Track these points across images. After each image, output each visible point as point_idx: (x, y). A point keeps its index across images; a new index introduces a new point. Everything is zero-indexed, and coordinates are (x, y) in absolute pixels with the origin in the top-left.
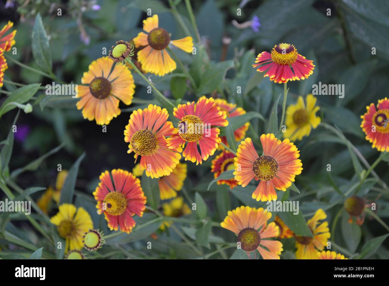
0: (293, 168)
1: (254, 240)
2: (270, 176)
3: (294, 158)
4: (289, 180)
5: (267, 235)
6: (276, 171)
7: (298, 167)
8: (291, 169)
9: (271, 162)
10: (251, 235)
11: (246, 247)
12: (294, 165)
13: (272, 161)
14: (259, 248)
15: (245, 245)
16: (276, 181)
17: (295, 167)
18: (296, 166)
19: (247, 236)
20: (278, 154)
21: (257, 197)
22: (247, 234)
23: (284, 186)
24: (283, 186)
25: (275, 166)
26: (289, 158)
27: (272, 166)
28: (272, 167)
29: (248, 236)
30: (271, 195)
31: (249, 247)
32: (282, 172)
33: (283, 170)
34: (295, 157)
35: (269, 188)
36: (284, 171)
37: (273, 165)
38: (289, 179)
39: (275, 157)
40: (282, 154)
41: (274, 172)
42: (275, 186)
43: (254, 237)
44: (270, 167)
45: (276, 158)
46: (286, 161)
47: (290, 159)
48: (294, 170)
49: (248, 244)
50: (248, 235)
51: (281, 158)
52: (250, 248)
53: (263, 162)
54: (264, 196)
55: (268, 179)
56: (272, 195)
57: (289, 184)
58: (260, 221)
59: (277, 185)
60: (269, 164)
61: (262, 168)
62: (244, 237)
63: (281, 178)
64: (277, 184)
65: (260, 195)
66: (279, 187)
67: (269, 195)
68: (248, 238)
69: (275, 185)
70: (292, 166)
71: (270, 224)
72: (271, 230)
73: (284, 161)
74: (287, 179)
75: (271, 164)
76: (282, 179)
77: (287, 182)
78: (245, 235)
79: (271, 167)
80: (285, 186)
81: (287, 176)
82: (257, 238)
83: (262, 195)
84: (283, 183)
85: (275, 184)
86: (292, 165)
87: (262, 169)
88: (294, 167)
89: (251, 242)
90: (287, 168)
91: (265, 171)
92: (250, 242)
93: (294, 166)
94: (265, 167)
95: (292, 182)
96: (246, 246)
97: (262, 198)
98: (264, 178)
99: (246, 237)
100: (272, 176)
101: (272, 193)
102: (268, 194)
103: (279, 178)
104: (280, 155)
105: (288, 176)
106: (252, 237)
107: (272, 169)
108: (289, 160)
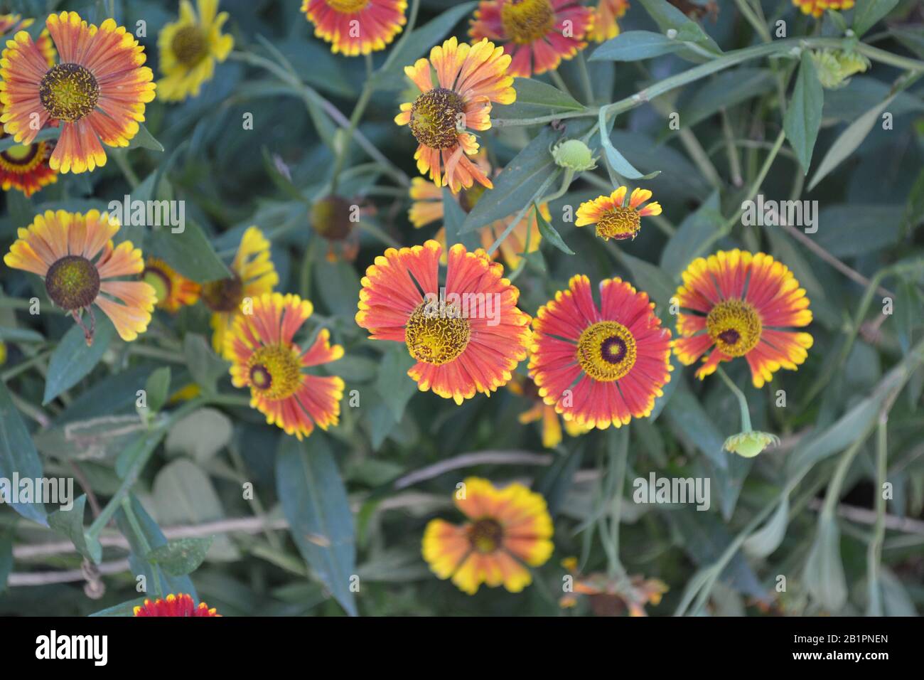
0: (132, 86)
1: (83, 279)
2: (80, 106)
3: (133, 63)
4: (132, 119)
5: (116, 270)
6: (91, 94)
7: (144, 83)
8: (128, 90)
9: (77, 73)
10: (74, 269)
11: (66, 298)
12: (136, 77)
13: (79, 71)
14: (99, 299)
15: (64, 294)
16: (100, 122)
17: (138, 84)
18: (139, 80)
19: (64, 271)
20: (94, 58)
21: (61, 164)
22: (64, 267)
23: (122, 133)
24: (121, 135)
25: (88, 82)
26: (122, 65)
27: (79, 81)
28: (82, 84)
29: (68, 271)
30: (92, 157)
31: (73, 298)
32: (111, 99)
33: (112, 93)
34: (135, 61)
35: (86, 142)
36: (114, 96)
37: (82, 79)
38: (131, 116)
39: (89, 65)
40: (103, 58)
41: (86, 95)
42: (101, 137)
43: (81, 273)
44: (77, 84)
45: (91, 68)
46: (116, 72)
47: (124, 66)
48: (138, 92)
49: (70, 289)
50: (66, 269)
51: (103, 67)
52: (75, 300)
53: (59, 76)
54: (77, 160)
55: (76, 115)
56: (96, 156)
57: (132, 129)
58: (96, 239)
59: (106, 135)
60: (72, 78)
61: (59, 91)
62: (59, 275)
63: (111, 114)
64: (104, 131)
65: (67, 158)
66: (112, 138)
67: (88, 157)
68: (67, 276)
69: (102, 135)
70: (129, 83)
71: (121, 247)
72: (123, 258)
73: (112, 72)
74: (125, 116)
75: (78, 78)
76: (113, 117)
77: (126, 124)
78: (60, 270)
79: (79, 83)
80: (124, 134)
81: (123, 107)
82: (89, 274)
83: (72, 159)
84: (118, 128)
85: (99, 130)
86: (129, 80)
87: (60, 93)
88: (136, 84)
89: (76, 285)
90: (120, 87)
91: (66, 95)
92: (74, 284)
93: (134, 82)
94: (66, 86)
95: (138, 122)
96: (65, 296)
97: (72, 164)
98: (68, 112)
99: (63, 275)
100: (85, 105)
101: (93, 151)
102: (86, 154)
103: (106, 115)
104: (99, 61)
105: (127, 108)
106: (78, 273)
107: (82, 88)
108: (123, 69)
